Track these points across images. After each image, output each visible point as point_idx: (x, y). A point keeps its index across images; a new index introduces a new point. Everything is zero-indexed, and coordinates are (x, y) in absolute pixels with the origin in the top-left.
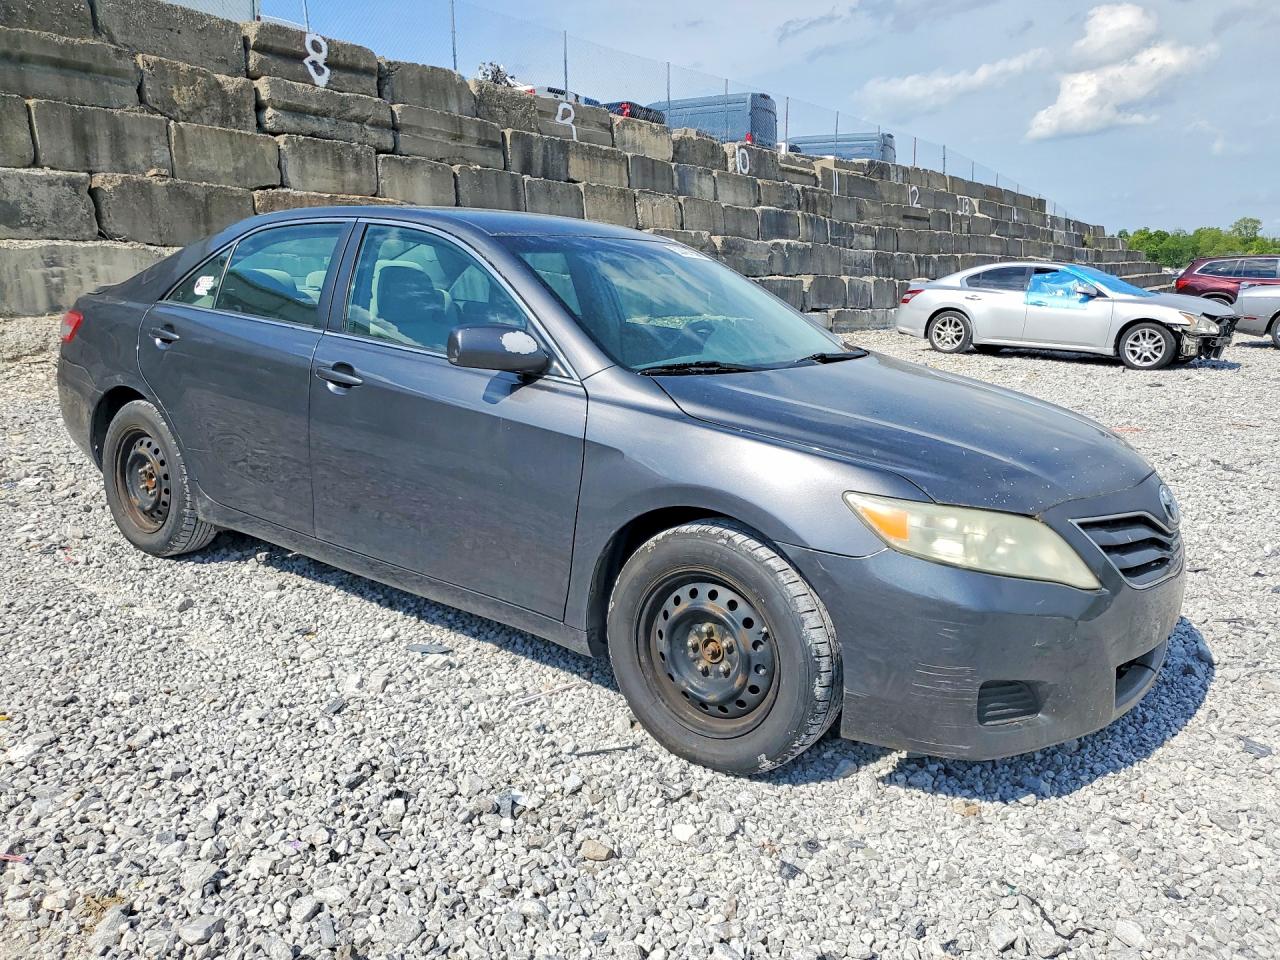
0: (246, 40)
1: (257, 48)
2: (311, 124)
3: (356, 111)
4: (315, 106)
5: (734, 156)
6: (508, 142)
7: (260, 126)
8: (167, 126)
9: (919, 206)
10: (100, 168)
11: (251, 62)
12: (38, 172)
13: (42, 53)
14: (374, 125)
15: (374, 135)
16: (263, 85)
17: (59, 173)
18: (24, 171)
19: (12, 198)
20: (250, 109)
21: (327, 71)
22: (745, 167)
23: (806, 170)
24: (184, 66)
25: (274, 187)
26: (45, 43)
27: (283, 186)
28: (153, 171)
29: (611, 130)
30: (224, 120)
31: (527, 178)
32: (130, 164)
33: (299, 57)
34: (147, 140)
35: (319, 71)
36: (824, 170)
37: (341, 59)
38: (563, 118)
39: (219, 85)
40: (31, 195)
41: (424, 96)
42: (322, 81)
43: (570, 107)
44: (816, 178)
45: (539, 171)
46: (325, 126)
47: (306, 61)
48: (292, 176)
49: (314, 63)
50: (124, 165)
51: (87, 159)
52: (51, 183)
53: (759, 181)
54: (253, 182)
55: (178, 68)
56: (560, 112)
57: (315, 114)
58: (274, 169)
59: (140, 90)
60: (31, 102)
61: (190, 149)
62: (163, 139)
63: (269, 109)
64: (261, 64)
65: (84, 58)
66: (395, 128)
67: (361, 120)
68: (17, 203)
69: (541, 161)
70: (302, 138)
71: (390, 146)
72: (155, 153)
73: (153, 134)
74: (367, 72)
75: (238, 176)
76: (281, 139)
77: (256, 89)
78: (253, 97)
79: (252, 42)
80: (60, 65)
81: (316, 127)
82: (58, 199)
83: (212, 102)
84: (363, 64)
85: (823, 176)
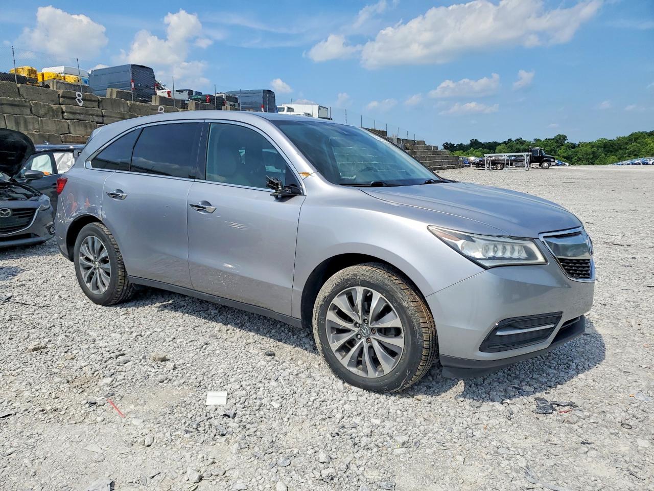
0: (59, 95)
1: (62, 97)
2: (78, 117)
3: (91, 113)
4: (78, 112)
7: (63, 118)
8: (38, 119)
11: (61, 101)
13: (7, 103)
14: (97, 116)
15: (96, 119)
16: (63, 107)
20: (60, 113)
21: (82, 102)
24: (42, 103)
25: (67, 134)
26: (8, 100)
27: (69, 133)
28: (35, 131)
30: (53, 116)
33: (74, 98)
34: (33, 123)
35: (80, 102)
37: (86, 98)
38: (160, 110)
39: (52, 107)
41: (112, 107)
42: (81, 105)
43: (163, 108)
46: (82, 117)
47: (76, 99)
48: (72, 131)
49: (78, 100)
50: (27, 129)
51: (18, 128)
54: (60, 133)
57: (79, 114)
58: (67, 129)
59: (31, 110)
60: (5, 115)
61: (44, 125)
62: (37, 122)
63: (66, 113)
64: (63, 101)
65: (17, 103)
66: (103, 116)
67: (92, 115)
70: (75, 120)
71: (101, 121)
72: (35, 126)
73: (35, 121)
74: (94, 101)
75: (57, 131)
76: (69, 121)
78: (61, 110)
79: (61, 95)
80: (11, 105)
81: (79, 117)
83: (50, 112)
84: (93, 99)
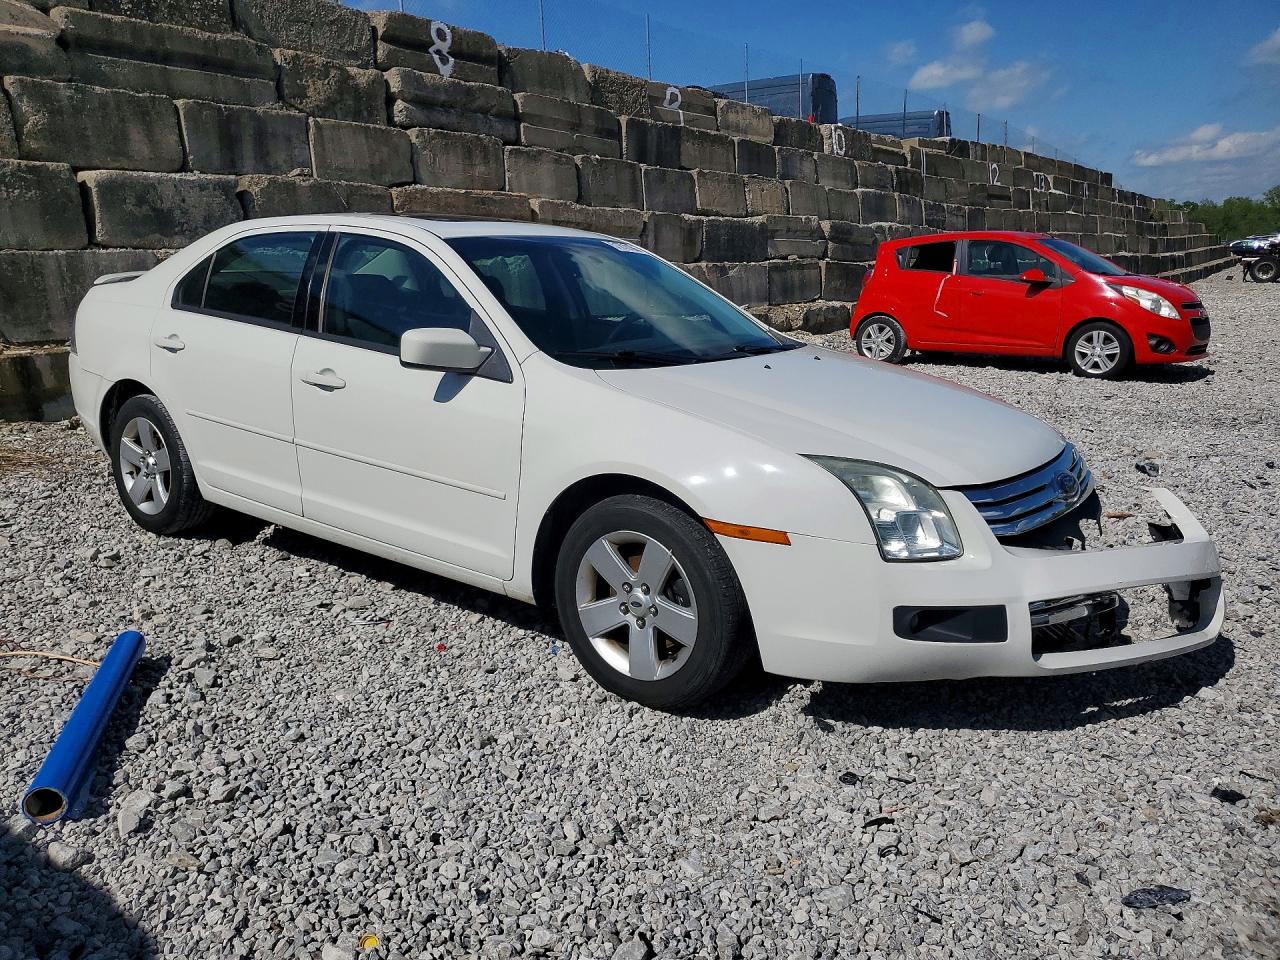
0: (374, 30)
1: (385, 39)
2: (441, 116)
3: (480, 102)
4: (443, 97)
5: (831, 137)
6: (624, 131)
7: (390, 121)
8: (307, 123)
9: (999, 184)
10: (245, 170)
11: (380, 53)
12: (190, 177)
13: (187, 50)
14: (498, 115)
15: (500, 126)
16: (394, 79)
17: (209, 177)
18: (177, 176)
19: (166, 205)
20: (381, 102)
21: (452, 60)
22: (841, 149)
23: (896, 150)
24: (319, 60)
25: (409, 184)
26: (189, 39)
27: (416, 183)
28: (297, 171)
29: (714, 113)
30: (357, 116)
31: (643, 166)
32: (272, 163)
33: (424, 46)
34: (288, 139)
35: (444, 61)
36: (913, 150)
37: (464, 47)
38: (671, 103)
39: (350, 77)
40: (184, 201)
41: (542, 84)
42: (446, 70)
43: (677, 92)
44: (905, 158)
45: (653, 159)
46: (452, 117)
47: (431, 50)
48: (423, 170)
49: (438, 52)
50: (269, 166)
51: (233, 161)
52: (202, 187)
53: (856, 163)
54: (388, 178)
55: (313, 61)
56: (668, 97)
57: (442, 106)
58: (407, 165)
60: (180, 103)
61: (329, 146)
62: (304, 137)
63: (399, 102)
64: (389, 54)
65: (225, 55)
66: (517, 118)
67: (486, 111)
68: (170, 211)
69: (654, 149)
70: (432, 131)
71: (513, 138)
72: (296, 152)
73: (294, 133)
74: (488, 60)
75: (375, 173)
76: (412, 133)
77: (386, 81)
78: (384, 89)
79: (380, 33)
80: (203, 62)
81: (443, 119)
82: (209, 205)
83: (346, 96)
84: (485, 52)
85: (912, 156)
